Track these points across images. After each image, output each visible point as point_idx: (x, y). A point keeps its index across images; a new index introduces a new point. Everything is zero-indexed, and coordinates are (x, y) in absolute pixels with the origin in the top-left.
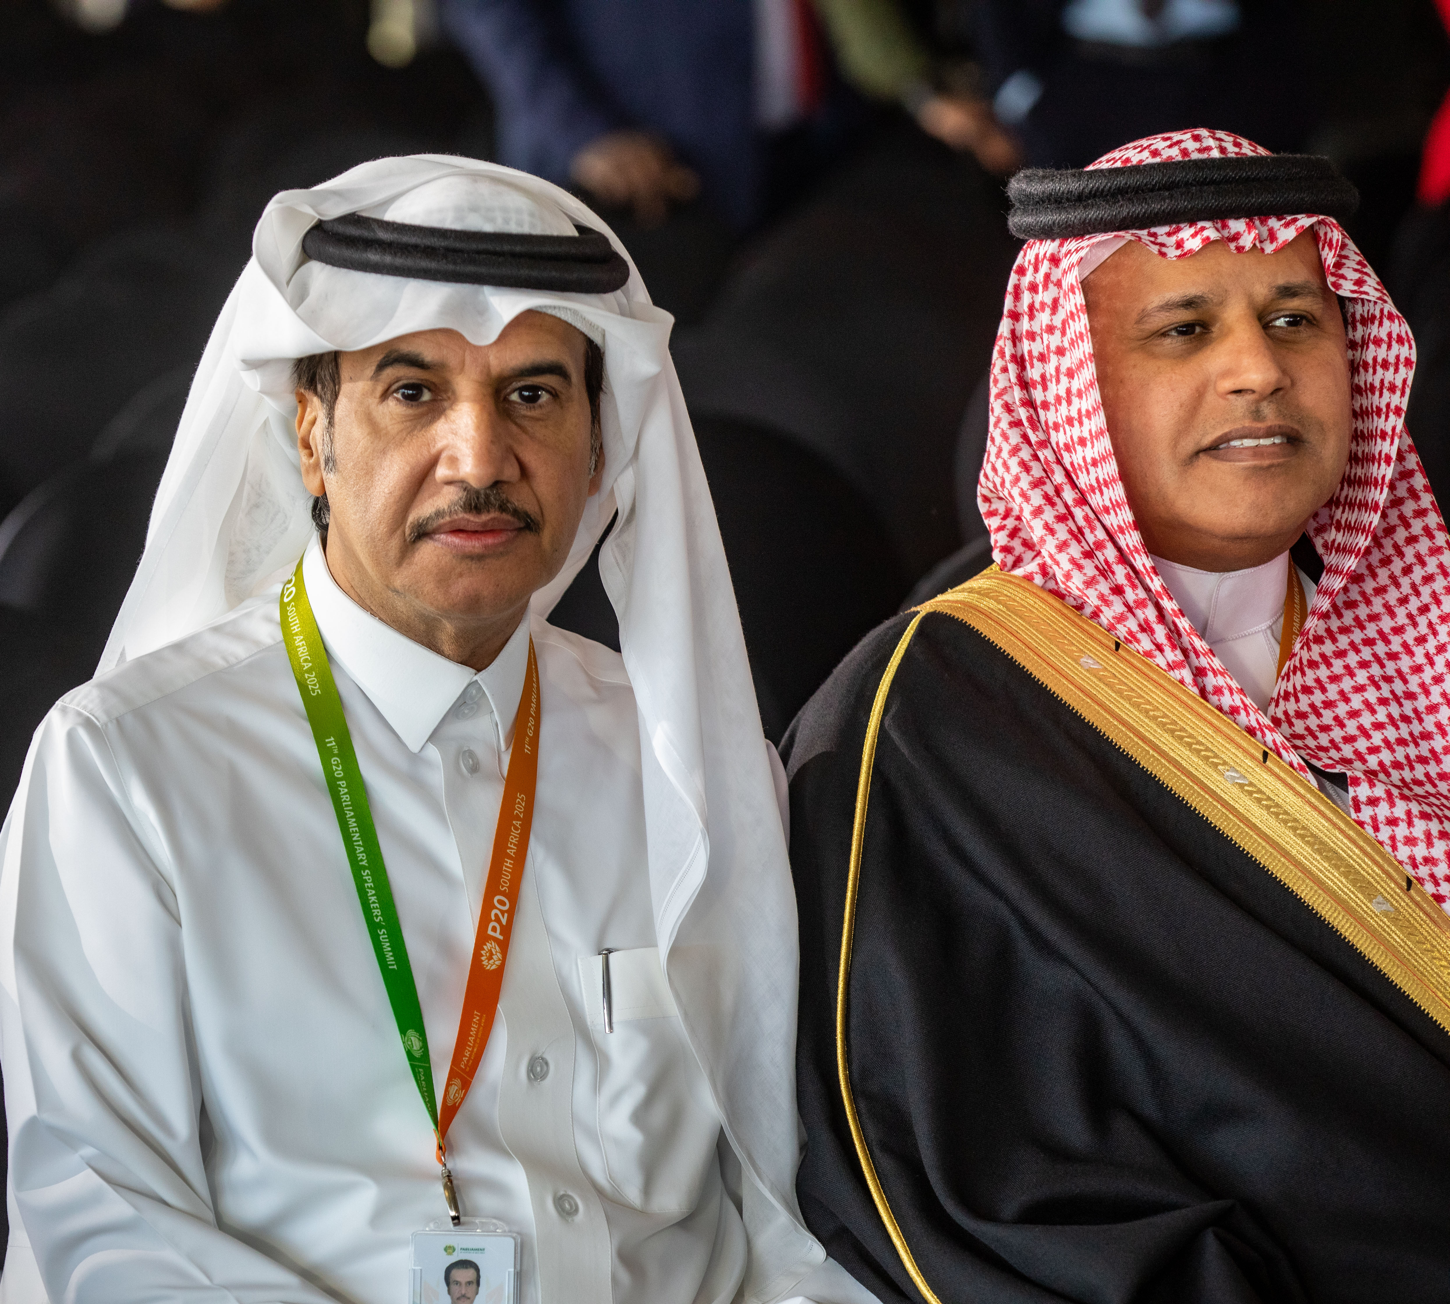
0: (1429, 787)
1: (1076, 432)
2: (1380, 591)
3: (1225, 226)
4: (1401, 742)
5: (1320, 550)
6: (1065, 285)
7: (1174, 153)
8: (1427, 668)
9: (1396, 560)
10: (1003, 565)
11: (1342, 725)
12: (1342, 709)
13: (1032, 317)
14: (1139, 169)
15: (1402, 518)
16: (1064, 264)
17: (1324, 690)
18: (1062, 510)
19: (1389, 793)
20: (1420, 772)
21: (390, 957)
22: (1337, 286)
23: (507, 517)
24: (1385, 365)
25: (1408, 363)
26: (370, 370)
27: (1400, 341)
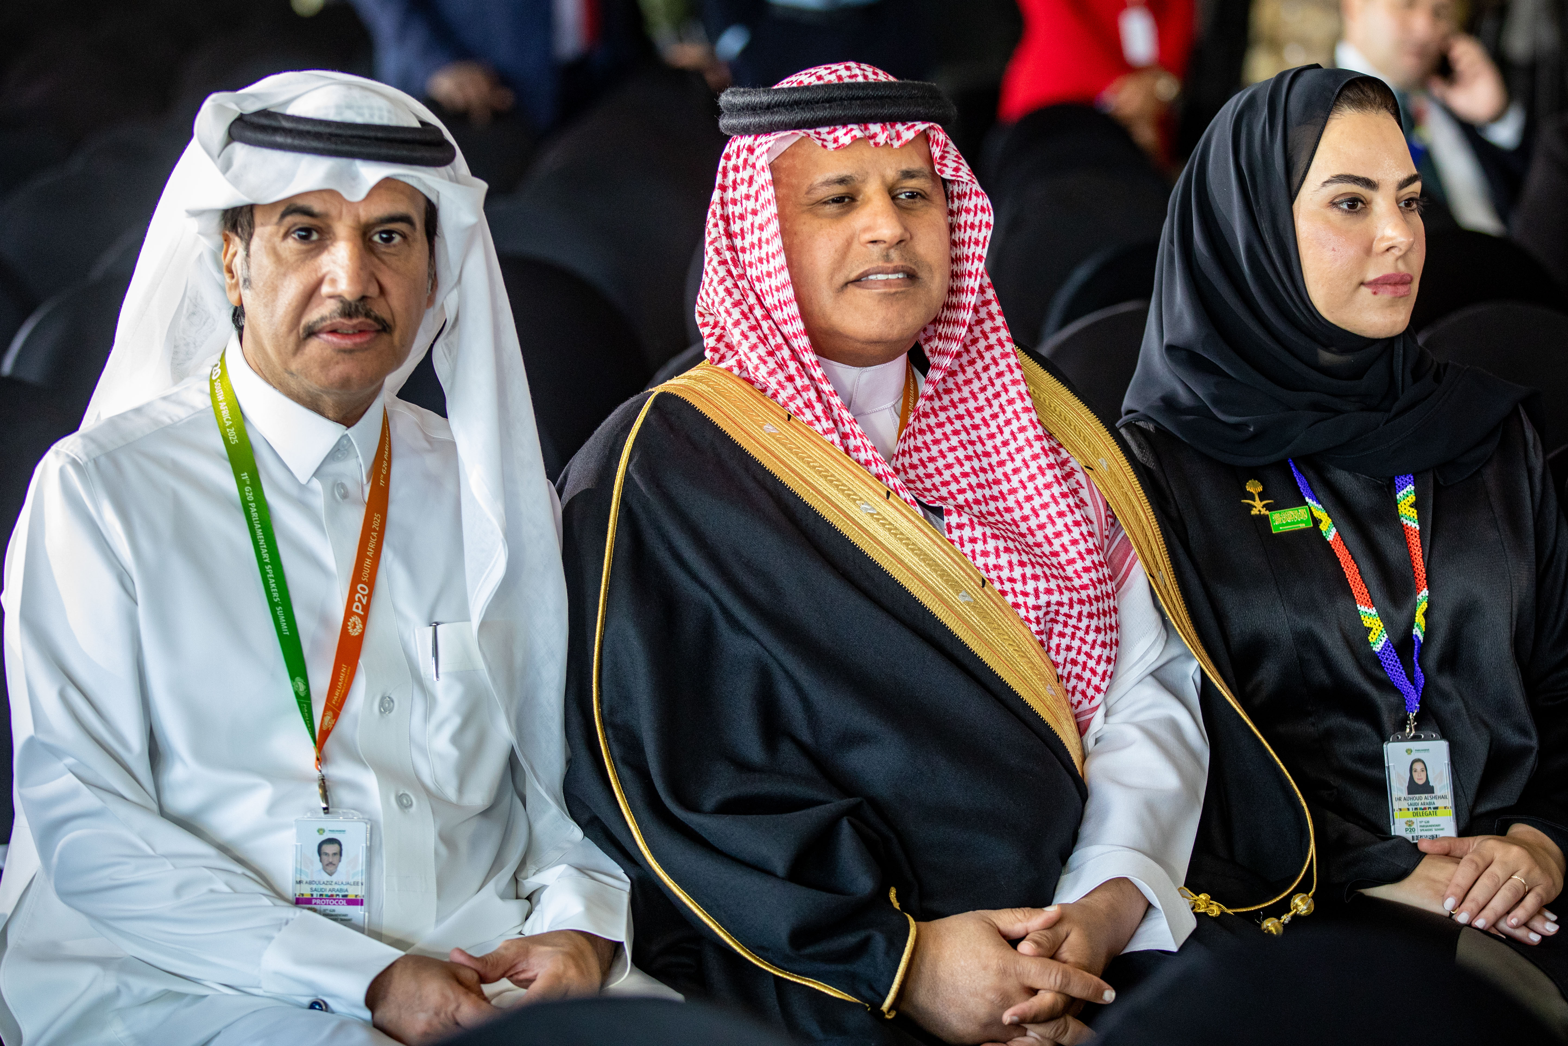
0: (998, 517)
1: (765, 268)
2: (968, 382)
3: (866, 128)
4: (980, 486)
5: (928, 354)
6: (758, 167)
7: (833, 78)
8: (998, 435)
9: (979, 361)
10: (712, 360)
11: (941, 474)
12: (941, 463)
13: (735, 189)
14: (808, 88)
15: (983, 332)
16: (758, 152)
17: (929, 450)
18: (754, 323)
19: (971, 521)
20: (992, 506)
21: (284, 626)
22: (942, 172)
23: (369, 321)
24: (972, 226)
25: (988, 225)
26: (276, 218)
27: (983, 210)
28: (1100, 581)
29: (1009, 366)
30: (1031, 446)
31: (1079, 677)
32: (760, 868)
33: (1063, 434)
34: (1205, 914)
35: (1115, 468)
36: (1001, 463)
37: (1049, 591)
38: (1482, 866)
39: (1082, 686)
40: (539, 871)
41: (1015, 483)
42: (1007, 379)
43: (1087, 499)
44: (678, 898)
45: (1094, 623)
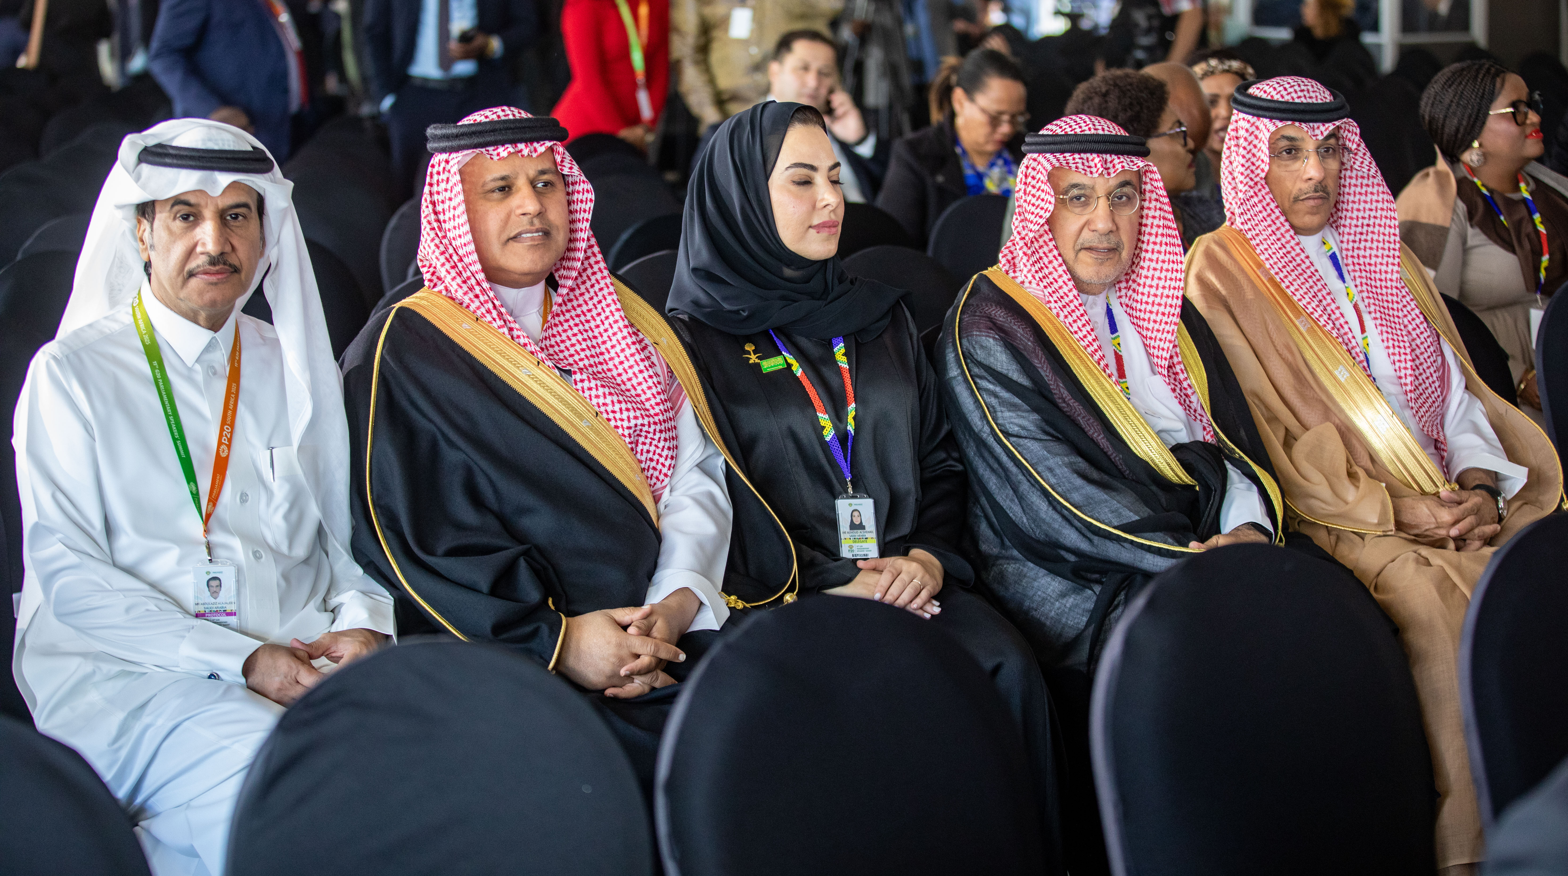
0: (603, 374)
1: (457, 232)
2: (582, 294)
3: (516, 146)
4: (592, 356)
5: (557, 278)
6: (452, 172)
7: (495, 117)
8: (601, 326)
9: (588, 282)
10: (429, 287)
11: (568, 350)
12: (568, 343)
13: (438, 185)
14: (480, 124)
15: (590, 264)
16: (451, 163)
17: (561, 336)
18: (453, 264)
19: (588, 377)
20: (600, 368)
21: (182, 452)
22: (562, 170)
23: (227, 267)
24: (582, 201)
25: (591, 200)
26: (168, 208)
27: (588, 191)
28: (665, 411)
29: (606, 284)
30: (621, 331)
31: (654, 469)
32: (472, 588)
33: (640, 324)
34: (734, 608)
35: (671, 343)
36: (604, 343)
37: (636, 418)
38: (896, 575)
39: (656, 473)
40: (338, 594)
41: (613, 354)
42: (606, 291)
43: (656, 362)
44: (423, 608)
45: (663, 435)
